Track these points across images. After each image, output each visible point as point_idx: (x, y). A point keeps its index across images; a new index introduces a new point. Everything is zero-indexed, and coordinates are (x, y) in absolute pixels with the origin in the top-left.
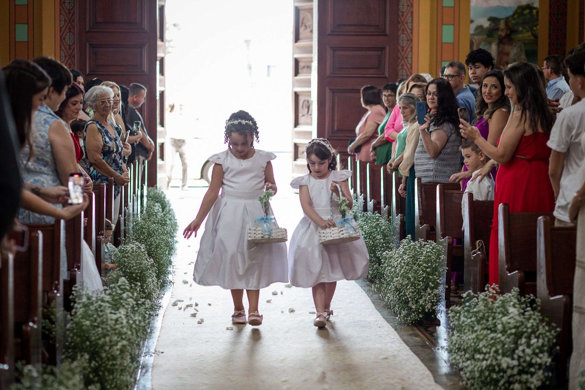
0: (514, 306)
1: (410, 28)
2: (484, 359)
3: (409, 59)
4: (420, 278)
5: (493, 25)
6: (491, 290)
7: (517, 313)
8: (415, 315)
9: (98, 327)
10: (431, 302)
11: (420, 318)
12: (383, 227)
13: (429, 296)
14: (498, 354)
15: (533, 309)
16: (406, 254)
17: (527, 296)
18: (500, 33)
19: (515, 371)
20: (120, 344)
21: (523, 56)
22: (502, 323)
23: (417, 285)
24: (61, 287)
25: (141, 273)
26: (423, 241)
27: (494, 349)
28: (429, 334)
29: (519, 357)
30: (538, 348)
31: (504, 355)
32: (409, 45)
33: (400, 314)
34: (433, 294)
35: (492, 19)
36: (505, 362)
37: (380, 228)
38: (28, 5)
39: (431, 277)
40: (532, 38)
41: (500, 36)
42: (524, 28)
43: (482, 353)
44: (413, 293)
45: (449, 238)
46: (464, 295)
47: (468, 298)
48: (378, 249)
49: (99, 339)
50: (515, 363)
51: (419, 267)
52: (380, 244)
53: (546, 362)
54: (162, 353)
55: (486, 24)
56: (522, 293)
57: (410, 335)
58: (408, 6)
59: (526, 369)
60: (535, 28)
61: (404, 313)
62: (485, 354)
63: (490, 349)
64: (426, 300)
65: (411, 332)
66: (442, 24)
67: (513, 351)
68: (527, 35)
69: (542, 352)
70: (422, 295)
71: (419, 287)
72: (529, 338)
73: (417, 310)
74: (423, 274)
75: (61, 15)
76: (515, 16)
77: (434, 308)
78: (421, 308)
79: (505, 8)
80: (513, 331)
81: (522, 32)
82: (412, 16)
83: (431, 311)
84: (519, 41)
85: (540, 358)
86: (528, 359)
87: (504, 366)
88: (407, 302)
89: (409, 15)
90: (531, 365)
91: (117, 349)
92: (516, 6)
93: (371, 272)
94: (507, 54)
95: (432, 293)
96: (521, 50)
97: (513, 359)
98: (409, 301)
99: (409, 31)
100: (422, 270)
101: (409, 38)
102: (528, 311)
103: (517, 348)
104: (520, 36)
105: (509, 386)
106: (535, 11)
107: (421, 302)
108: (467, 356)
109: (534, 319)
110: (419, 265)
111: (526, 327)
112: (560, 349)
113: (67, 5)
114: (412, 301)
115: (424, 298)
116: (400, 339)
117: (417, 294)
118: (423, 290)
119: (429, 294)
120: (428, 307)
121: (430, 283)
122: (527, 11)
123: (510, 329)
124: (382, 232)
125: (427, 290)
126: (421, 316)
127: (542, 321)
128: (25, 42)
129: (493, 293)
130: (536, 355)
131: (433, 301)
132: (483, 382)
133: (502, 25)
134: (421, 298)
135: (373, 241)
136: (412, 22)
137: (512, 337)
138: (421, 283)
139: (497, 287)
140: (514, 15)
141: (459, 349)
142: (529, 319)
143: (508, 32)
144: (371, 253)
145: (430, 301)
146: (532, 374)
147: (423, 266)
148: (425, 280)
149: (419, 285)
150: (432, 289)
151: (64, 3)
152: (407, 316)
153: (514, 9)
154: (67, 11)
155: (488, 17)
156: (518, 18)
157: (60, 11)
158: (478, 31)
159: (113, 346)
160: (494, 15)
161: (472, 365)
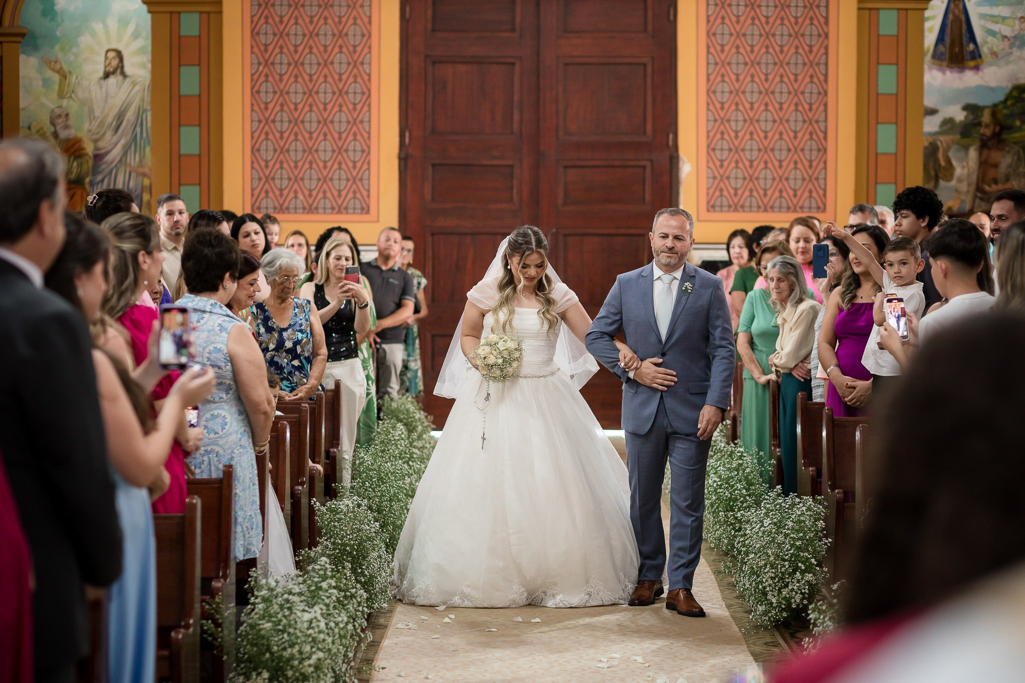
1: (823, 129)
3: (822, 181)
4: (786, 556)
5: (971, 117)
8: (776, 613)
9: (283, 631)
10: (801, 593)
11: (785, 618)
12: (748, 470)
13: (798, 585)
16: (768, 516)
18: (982, 130)
20: (314, 657)
21: (1023, 169)
23: (779, 566)
24: (232, 571)
25: (359, 544)
26: (797, 496)
28: (795, 642)
32: (822, 156)
33: (755, 610)
35: (967, 108)
37: (745, 470)
38: (200, 95)
39: (802, 554)
41: (983, 135)
42: (1023, 122)
44: (772, 578)
45: (838, 493)
48: (737, 505)
49: (285, 649)
52: (741, 497)
54: (383, 668)
55: (960, 116)
57: (766, 644)
58: (819, 93)
61: (761, 608)
64: (792, 590)
65: (768, 640)
66: (877, 123)
70: (788, 582)
71: (783, 569)
73: (779, 606)
74: (790, 550)
75: (254, 114)
76: (1009, 103)
77: (805, 602)
78: (785, 602)
79: (992, 89)
81: (1020, 129)
82: (826, 110)
83: (800, 607)
84: (1015, 143)
88: (765, 594)
89: (822, 108)
91: (310, 666)
92: (1010, 86)
93: (726, 541)
94: (996, 166)
95: (802, 578)
96: (1019, 158)
98: (768, 592)
99: (821, 135)
100: (789, 543)
101: (820, 147)
104: (1017, 135)
107: (785, 592)
110: (786, 535)
114: (772, 591)
115: (790, 587)
117: (779, 580)
118: (789, 574)
119: (798, 581)
120: (795, 601)
121: (800, 564)
124: (745, 477)
125: (795, 574)
126: (785, 614)
128: (196, 155)
131: (803, 591)
133: (986, 118)
134: (787, 586)
135: (730, 493)
136: (826, 120)
138: (786, 563)
140: (1006, 100)
143: (997, 129)
144: (727, 511)
145: (799, 592)
147: (791, 538)
148: (792, 559)
149: (783, 566)
150: (803, 573)
151: (258, 92)
152: (765, 613)
153: (1007, 91)
154: (263, 106)
155: (963, 103)
156: (1013, 105)
157: (252, 105)
158: (945, 128)
159: (303, 659)
160: (973, 100)
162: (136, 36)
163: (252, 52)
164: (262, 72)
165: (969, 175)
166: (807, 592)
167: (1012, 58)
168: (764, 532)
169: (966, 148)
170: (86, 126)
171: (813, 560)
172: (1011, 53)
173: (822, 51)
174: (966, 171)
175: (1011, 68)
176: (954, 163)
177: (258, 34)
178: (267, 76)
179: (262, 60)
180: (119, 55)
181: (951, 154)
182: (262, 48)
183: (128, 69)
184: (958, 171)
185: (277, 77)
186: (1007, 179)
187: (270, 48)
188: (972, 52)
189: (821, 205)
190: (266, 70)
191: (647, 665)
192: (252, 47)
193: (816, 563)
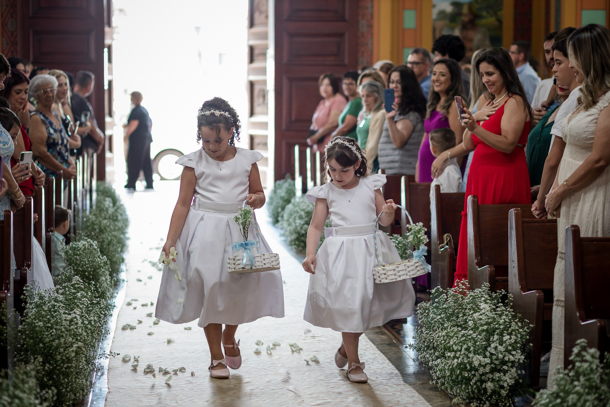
0: (485, 302)
1: (370, 12)
2: (455, 357)
3: (370, 46)
5: (456, 10)
6: (460, 285)
7: (489, 309)
9: (51, 328)
14: (470, 352)
15: (505, 305)
17: (498, 291)
18: (463, 18)
19: (488, 369)
20: (75, 346)
21: (487, 42)
22: (474, 320)
24: (12, 286)
25: (94, 271)
27: (465, 346)
28: (396, 332)
29: (492, 354)
30: (510, 345)
31: (476, 352)
32: (370, 30)
35: (454, 4)
36: (477, 360)
40: (496, 23)
41: (463, 21)
42: (488, 13)
43: (453, 351)
46: (433, 291)
47: (437, 294)
49: (53, 340)
50: (488, 360)
53: (519, 359)
54: (118, 354)
56: (493, 289)
57: (377, 333)
59: (499, 367)
60: (499, 13)
62: (456, 352)
63: (462, 346)
66: (404, 9)
67: (485, 349)
68: (491, 20)
69: (515, 350)
72: (501, 335)
76: (479, 1)
80: (485, 327)
81: (485, 17)
84: (483, 26)
85: (513, 355)
86: (501, 356)
87: (476, 363)
90: (504, 362)
91: (73, 351)
94: (471, 40)
96: (485, 36)
97: (485, 357)
99: (369, 17)
101: (369, 24)
102: (499, 307)
103: (489, 345)
104: (484, 21)
105: (481, 385)
108: (437, 354)
109: (507, 315)
111: (498, 323)
112: (533, 347)
123: (482, 325)
127: (514, 317)
129: (463, 289)
130: (509, 352)
132: (453, 381)
133: (465, 10)
136: (372, 7)
137: (484, 334)
139: (467, 282)
141: (428, 347)
142: (500, 316)
143: (472, 17)
146: (505, 372)
155: (451, 1)
156: (481, 2)
158: (440, 16)
159: (67, 347)
161: (442, 363)
181: (443, 33)
186: (478, 48)
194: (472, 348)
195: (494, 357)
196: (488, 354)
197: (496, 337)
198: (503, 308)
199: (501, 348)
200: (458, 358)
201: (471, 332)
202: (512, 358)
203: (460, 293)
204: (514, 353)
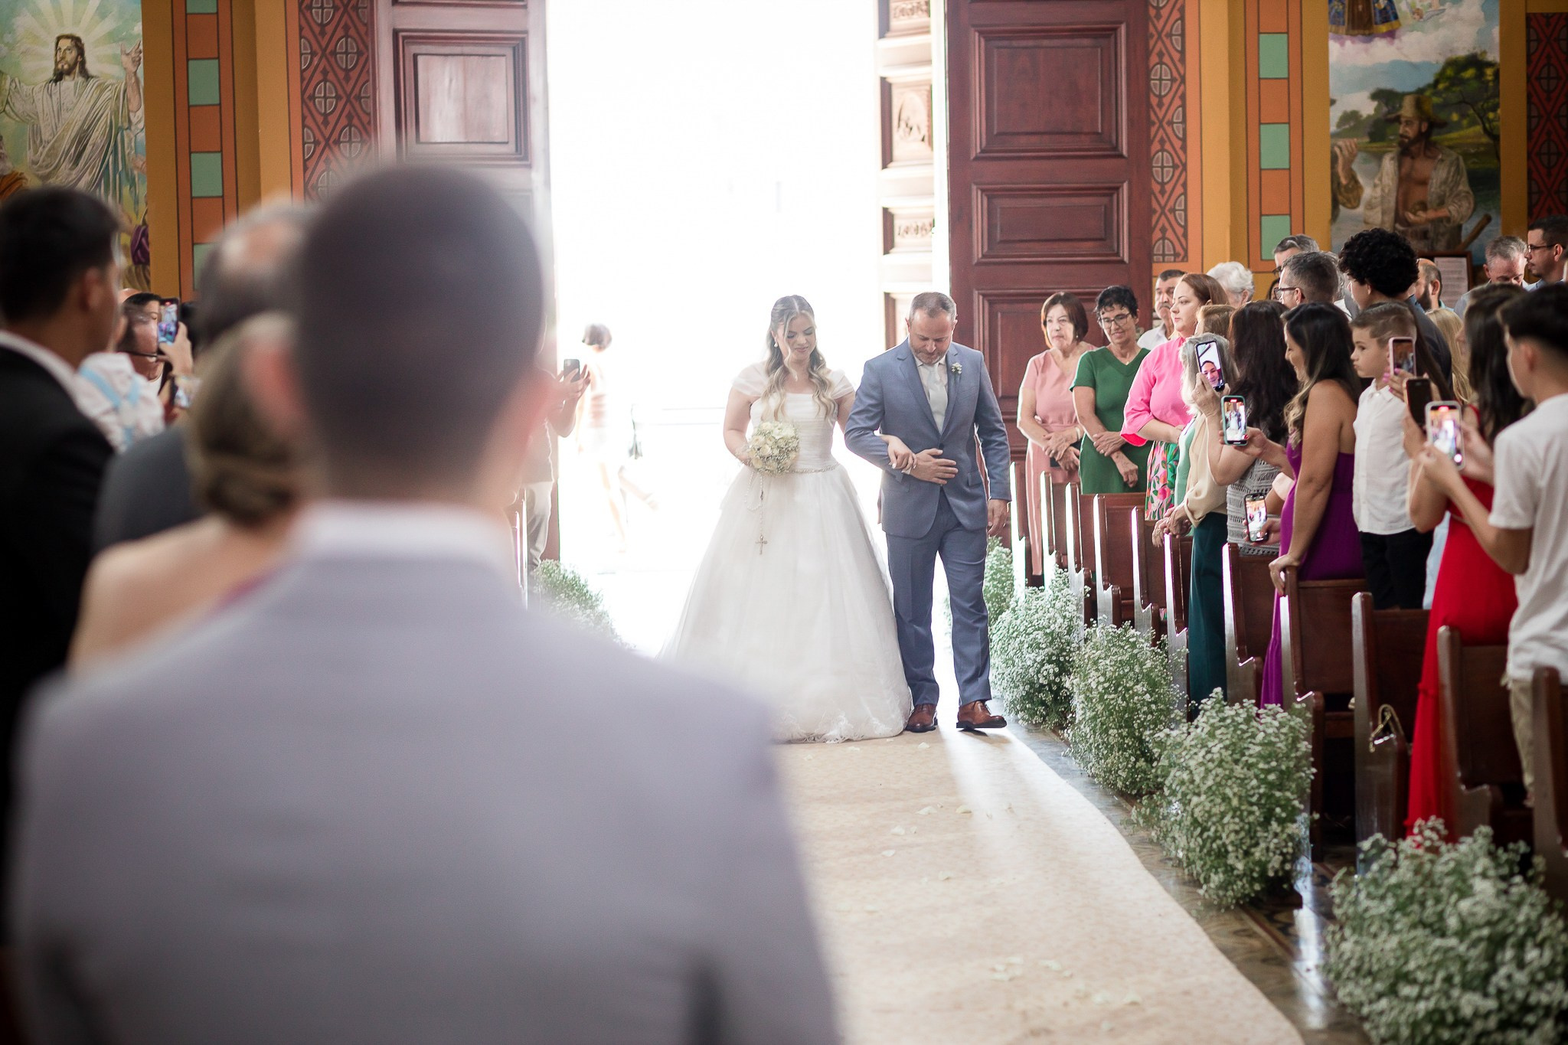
0: (1484, 875)
1: (1180, 135)
2: (1419, 997)
3: (1180, 214)
4: (1252, 797)
5: (1385, 109)
6: (1428, 833)
7: (1491, 890)
8: (1243, 886)
10: (1282, 854)
11: (1256, 892)
12: (1149, 664)
13: (1275, 841)
14: (1453, 986)
15: (1528, 881)
16: (1215, 737)
17: (1511, 846)
18: (1401, 130)
19: (1492, 1022)
21: (1464, 187)
22: (1460, 915)
27: (1441, 975)
28: (1279, 929)
29: (1500, 992)
30: (1542, 969)
31: (1466, 987)
32: (1180, 176)
33: (1207, 880)
34: (1285, 836)
35: (1379, 95)
36: (1469, 1002)
37: (1142, 665)
38: (220, 104)
39: (1278, 794)
40: (1485, 140)
41: (1402, 136)
42: (1463, 116)
44: (1237, 832)
45: (1315, 697)
46: (1366, 845)
47: (1374, 851)
48: (1139, 718)
50: (1491, 1004)
51: (1248, 769)
52: (1143, 705)
55: (1368, 108)
56: (1500, 840)
57: (1236, 933)
58: (1173, 80)
59: (1516, 1018)
60: (1491, 115)
61: (1217, 879)
62: (1423, 985)
63: (1435, 973)
64: (1268, 849)
65: (1237, 926)
66: (1260, 124)
67: (1487, 977)
69: (1551, 977)
70: (1260, 838)
71: (1251, 819)
72: (1520, 946)
73: (1248, 873)
74: (1259, 787)
75: (306, 130)
76: (1441, 86)
77: (1288, 867)
78: (1257, 869)
79: (1414, 66)
80: (1485, 932)
81: (1458, 126)
82: (1184, 106)
83: (1280, 874)
84: (1451, 147)
85: (1549, 993)
87: (1467, 1011)
88: (1222, 854)
89: (1177, 102)
90: (1526, 1008)
92: (1442, 60)
93: (1124, 775)
94: (1424, 183)
95: (1283, 831)
96: (1458, 171)
97: (1486, 995)
98: (1227, 852)
99: (1178, 144)
100: (1256, 777)
101: (1177, 161)
102: (1517, 884)
103: (1493, 970)
104: (1454, 135)
106: (1489, 72)
107: (1257, 853)
108: (1379, 986)
109: (1532, 905)
110: (1249, 766)
111: (1513, 921)
113: (320, 103)
114: (1236, 851)
115: (1263, 845)
116: (1211, 945)
117: (1246, 834)
118: (1260, 824)
119: (1276, 835)
120: (1273, 867)
121: (1278, 810)
122: (1470, 73)
123: (1479, 927)
124: (1145, 675)
125: (1270, 825)
126: (1257, 887)
127: (1548, 910)
128: (218, 197)
129: (1432, 840)
130: (1540, 985)
131: (1285, 850)
133: (1407, 110)
134: (1257, 844)
135: (1124, 699)
136: (1184, 121)
137: (1482, 946)
138: (1255, 808)
140: (1437, 82)
141: (1358, 970)
142: (1519, 904)
143: (1424, 127)
144: (1121, 727)
145: (1278, 852)
146: (1531, 1029)
147: (1258, 769)
148: (1263, 801)
149: (1251, 813)
150: (1282, 822)
151: (312, 97)
152: (1224, 886)
153: (1437, 69)
154: (320, 119)
155: (1372, 89)
156: (1446, 89)
157: (304, 118)
158: (1347, 126)
160: (1386, 84)
161: (1392, 1009)
162: (102, 13)
163: (301, 37)
164: (318, 65)
165: (1383, 197)
166: (1290, 850)
167: (1444, 19)
168: (1212, 760)
169: (1379, 157)
170: (30, 155)
171: (1296, 803)
172: (1444, 10)
173: (1176, 15)
174: (1379, 190)
175: (1443, 33)
176: (1361, 180)
177: (310, 7)
178: (325, 73)
179: (316, 47)
180: (77, 42)
181: (1355, 167)
182: (317, 30)
183: (91, 66)
184: (1368, 192)
185: (341, 75)
186: (1442, 203)
187: (329, 29)
188: (1384, 11)
189: (1179, 249)
190: (324, 62)
191: (1067, 973)
192: (301, 29)
193: (1302, 807)
194: (1457, 979)
195: (1506, 997)
196: (1492, 990)
197: (1509, 954)
198: (1524, 888)
199: (1521, 977)
200: (1428, 998)
201: (1452, 942)
202: (1544, 999)
203: (1429, 850)
204: (1549, 986)
